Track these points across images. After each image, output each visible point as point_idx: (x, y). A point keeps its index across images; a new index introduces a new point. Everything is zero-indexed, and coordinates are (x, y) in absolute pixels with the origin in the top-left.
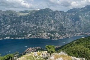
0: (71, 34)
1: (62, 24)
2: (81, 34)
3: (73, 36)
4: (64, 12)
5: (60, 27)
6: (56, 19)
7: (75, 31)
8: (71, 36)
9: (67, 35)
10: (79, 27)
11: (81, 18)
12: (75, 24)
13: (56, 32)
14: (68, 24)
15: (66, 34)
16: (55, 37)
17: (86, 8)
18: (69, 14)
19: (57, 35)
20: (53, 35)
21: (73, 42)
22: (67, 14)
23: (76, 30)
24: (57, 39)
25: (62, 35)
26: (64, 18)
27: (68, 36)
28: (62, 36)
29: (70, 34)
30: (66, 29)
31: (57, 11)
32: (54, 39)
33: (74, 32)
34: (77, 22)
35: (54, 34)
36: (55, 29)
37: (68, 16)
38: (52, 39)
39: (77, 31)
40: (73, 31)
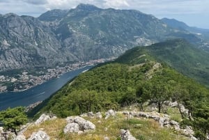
0: (60, 69)
1: (34, 49)
2: (80, 66)
3: (63, 72)
4: (33, 18)
5: (30, 56)
6: (15, 37)
7: (66, 60)
8: (60, 73)
9: (52, 73)
10: (73, 50)
11: (74, 31)
12: (63, 46)
13: (22, 69)
14: (48, 46)
15: (49, 70)
16: (21, 84)
17: (79, 10)
18: (48, 24)
19: (25, 77)
20: (14, 80)
21: (66, 85)
22: (42, 22)
23: (68, 58)
24: (28, 87)
25: (38, 76)
26: (36, 32)
27: (53, 75)
28: (39, 78)
29: (56, 69)
30: (45, 59)
31: (13, 15)
32: (19, 89)
33: (65, 63)
34: (67, 41)
35: (17, 77)
36: (17, 63)
37: (45, 27)
38: (16, 90)
39: (71, 60)
40: (62, 61)
